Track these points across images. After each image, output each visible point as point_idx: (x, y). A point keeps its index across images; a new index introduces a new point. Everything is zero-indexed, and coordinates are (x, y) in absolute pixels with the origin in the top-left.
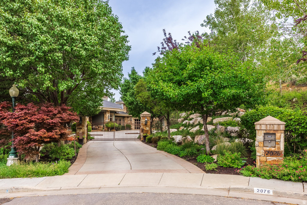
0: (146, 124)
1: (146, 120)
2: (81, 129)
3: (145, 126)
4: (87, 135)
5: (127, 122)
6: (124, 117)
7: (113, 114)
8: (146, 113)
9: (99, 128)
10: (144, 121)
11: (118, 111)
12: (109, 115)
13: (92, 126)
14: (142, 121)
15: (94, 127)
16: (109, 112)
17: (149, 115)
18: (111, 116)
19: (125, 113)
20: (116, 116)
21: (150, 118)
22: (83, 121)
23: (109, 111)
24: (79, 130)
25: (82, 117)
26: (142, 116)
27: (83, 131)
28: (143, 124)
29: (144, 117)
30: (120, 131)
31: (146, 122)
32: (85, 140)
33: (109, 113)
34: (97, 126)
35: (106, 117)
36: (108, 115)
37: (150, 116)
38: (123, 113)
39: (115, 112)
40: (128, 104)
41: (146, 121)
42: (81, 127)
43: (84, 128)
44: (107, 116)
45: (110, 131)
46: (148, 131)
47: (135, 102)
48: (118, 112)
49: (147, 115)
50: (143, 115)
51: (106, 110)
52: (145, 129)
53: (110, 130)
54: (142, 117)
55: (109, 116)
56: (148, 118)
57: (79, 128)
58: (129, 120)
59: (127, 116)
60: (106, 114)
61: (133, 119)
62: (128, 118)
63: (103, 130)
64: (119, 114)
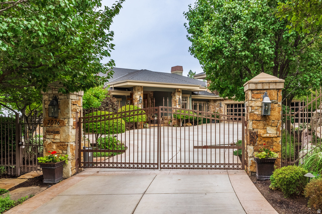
0: (265, 117)
1: (267, 100)
2: (58, 133)
3: (261, 124)
4: (80, 151)
5: (213, 109)
6: (208, 101)
7: (188, 96)
8: (263, 77)
10: (259, 104)
11: (198, 91)
12: (181, 97)
14: (253, 104)
15: (156, 118)
16: (180, 92)
17: (276, 83)
18: (184, 98)
19: (210, 94)
20: (193, 100)
21: (280, 94)
22: (62, 107)
23: (179, 90)
24: (52, 136)
25: (60, 97)
26: (253, 87)
27: (62, 140)
28: (256, 117)
29: (259, 91)
30: (200, 126)
31: (267, 108)
32: (70, 166)
33: (181, 94)
36: (178, 97)
37: (281, 86)
38: (206, 93)
39: (192, 93)
40: (207, 58)
41: (266, 104)
42: (56, 126)
43: (64, 131)
44: (177, 99)
45: (183, 126)
46: (273, 142)
47: (226, 48)
48: (197, 93)
49: (269, 83)
50: (256, 83)
51: (175, 89)
52: (261, 132)
53: (183, 123)
54: (250, 93)
55: (179, 99)
56: (274, 93)
57: (51, 129)
58: (217, 105)
59: (213, 99)
60: (175, 95)
61: (224, 104)
62: (215, 102)
63: (171, 124)
64: (200, 95)
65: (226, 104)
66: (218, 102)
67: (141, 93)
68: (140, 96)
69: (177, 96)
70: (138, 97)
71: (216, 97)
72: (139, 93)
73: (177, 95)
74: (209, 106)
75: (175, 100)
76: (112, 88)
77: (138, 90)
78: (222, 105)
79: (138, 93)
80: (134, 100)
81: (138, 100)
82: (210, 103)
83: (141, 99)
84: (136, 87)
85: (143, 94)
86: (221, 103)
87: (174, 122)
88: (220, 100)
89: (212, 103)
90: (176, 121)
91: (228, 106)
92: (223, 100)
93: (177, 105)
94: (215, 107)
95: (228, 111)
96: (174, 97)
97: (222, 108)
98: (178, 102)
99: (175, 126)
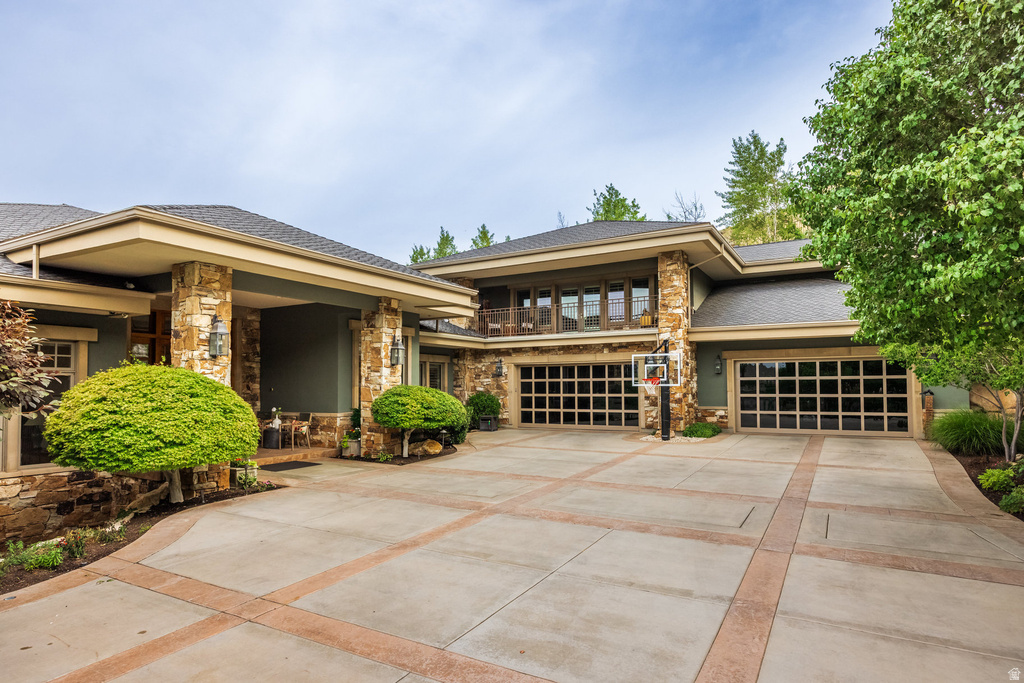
6: (454, 355)
9: (313, 429)
12: (399, 333)
13: (264, 416)
15: (277, 423)
16: (394, 312)
19: (467, 332)
20: (423, 349)
23: (394, 305)
33: (400, 323)
34: (305, 418)
35: (378, 351)
36: (388, 335)
44: (386, 340)
48: (431, 323)
55: (394, 343)
58: (484, 369)
59: (471, 349)
60: (373, 326)
61: (513, 367)
62: (476, 358)
63: (352, 448)
64: (440, 332)
65: (517, 366)
66: (487, 361)
67: (224, 303)
68: (215, 319)
69: (386, 329)
70: (202, 321)
71: (485, 343)
72: (209, 300)
73: (385, 324)
74: (457, 372)
75: (376, 345)
76: (28, 265)
77: (204, 286)
78: (505, 370)
79: (204, 300)
80: (177, 335)
81: (203, 336)
82: (461, 362)
83: (220, 330)
84: (188, 270)
85: (229, 308)
86: (501, 361)
87: (372, 438)
88: (498, 352)
89: (467, 363)
90: (378, 435)
91: (525, 371)
92: (507, 353)
93: (384, 369)
94: (478, 376)
95: (526, 388)
96: (372, 332)
97: (503, 380)
98: (389, 354)
99: (373, 457)
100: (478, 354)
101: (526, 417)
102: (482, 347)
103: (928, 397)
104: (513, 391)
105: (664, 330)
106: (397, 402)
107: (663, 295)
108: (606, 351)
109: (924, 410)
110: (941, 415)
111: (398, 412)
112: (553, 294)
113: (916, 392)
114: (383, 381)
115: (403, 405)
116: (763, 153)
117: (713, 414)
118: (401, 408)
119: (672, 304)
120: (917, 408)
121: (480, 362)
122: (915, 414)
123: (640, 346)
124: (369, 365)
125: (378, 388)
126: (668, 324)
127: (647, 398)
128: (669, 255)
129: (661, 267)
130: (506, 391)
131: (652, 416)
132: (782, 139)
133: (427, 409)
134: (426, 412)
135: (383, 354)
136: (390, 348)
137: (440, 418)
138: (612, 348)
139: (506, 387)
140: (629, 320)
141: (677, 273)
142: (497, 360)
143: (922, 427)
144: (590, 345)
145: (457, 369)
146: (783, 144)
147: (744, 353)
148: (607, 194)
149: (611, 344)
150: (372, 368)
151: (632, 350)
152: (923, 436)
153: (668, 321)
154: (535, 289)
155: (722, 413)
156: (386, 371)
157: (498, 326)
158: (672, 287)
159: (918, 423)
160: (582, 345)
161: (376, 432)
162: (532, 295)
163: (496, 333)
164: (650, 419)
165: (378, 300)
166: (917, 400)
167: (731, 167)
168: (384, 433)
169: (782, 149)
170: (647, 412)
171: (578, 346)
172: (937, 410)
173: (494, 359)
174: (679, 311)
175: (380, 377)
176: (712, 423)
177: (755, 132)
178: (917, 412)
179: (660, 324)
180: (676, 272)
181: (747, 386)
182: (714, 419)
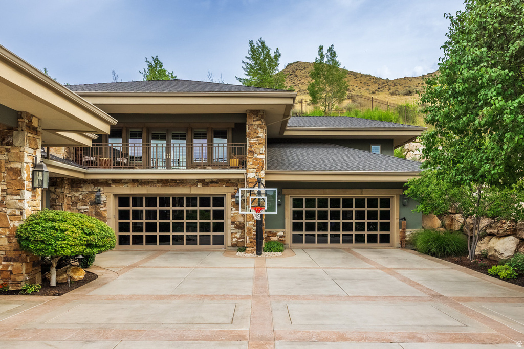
16: (34, 130)
23: (34, 123)
33: (40, 143)
35: (18, 172)
44: (28, 160)
55: (36, 164)
58: (81, 197)
60: (9, 144)
61: (112, 196)
62: (74, 187)
65: (115, 195)
66: (85, 190)
69: (28, 150)
71: (85, 174)
73: (26, 143)
74: (54, 200)
75: (15, 165)
78: (103, 199)
82: (59, 190)
86: (100, 191)
87: (10, 268)
88: (96, 183)
89: (65, 191)
90: (19, 264)
91: (123, 200)
92: (107, 183)
93: (25, 191)
94: (74, 204)
95: (123, 215)
96: (8, 151)
97: (101, 208)
98: (31, 176)
99: (11, 288)
100: (75, 183)
101: (123, 241)
102: (82, 177)
103: (403, 222)
104: (112, 217)
105: (251, 170)
106: (54, 228)
107: (250, 144)
108: (199, 185)
109: (401, 230)
110: (409, 233)
111: (56, 239)
112: (144, 135)
113: (397, 219)
114: (26, 206)
115: (62, 231)
116: (268, 55)
117: (275, 235)
118: (59, 234)
119: (257, 151)
120: (397, 228)
121: (77, 191)
122: (395, 233)
123: (228, 182)
124: (5, 187)
125: (18, 212)
126: (253, 166)
127: (233, 223)
128: (256, 112)
129: (249, 121)
130: (105, 218)
131: (236, 237)
132: (277, 49)
133: (89, 234)
134: (88, 237)
135: (25, 175)
136: (31, 169)
137: (101, 244)
138: (205, 183)
139: (105, 214)
140: (210, 162)
141: (261, 128)
142: (95, 189)
143: (399, 240)
144: (186, 180)
145: (54, 196)
146: (278, 52)
147: (297, 191)
148: (153, 63)
149: (204, 180)
150: (9, 191)
151: (222, 185)
152: (400, 246)
153: (254, 163)
154: (127, 129)
155: (281, 234)
156: (27, 195)
157: (93, 159)
158: (258, 138)
159: (397, 238)
160: (179, 180)
161: (15, 261)
162: (124, 135)
163: (91, 164)
164: (235, 239)
165: (19, 115)
166: (397, 223)
167: (247, 61)
168: (26, 262)
169: (278, 56)
170: (232, 234)
171: (175, 180)
172: (407, 230)
173: (92, 188)
174: (263, 157)
175: (21, 200)
176: (274, 241)
177: (262, 40)
178: (397, 231)
179: (248, 166)
180: (259, 126)
181: (297, 215)
182: (275, 238)
